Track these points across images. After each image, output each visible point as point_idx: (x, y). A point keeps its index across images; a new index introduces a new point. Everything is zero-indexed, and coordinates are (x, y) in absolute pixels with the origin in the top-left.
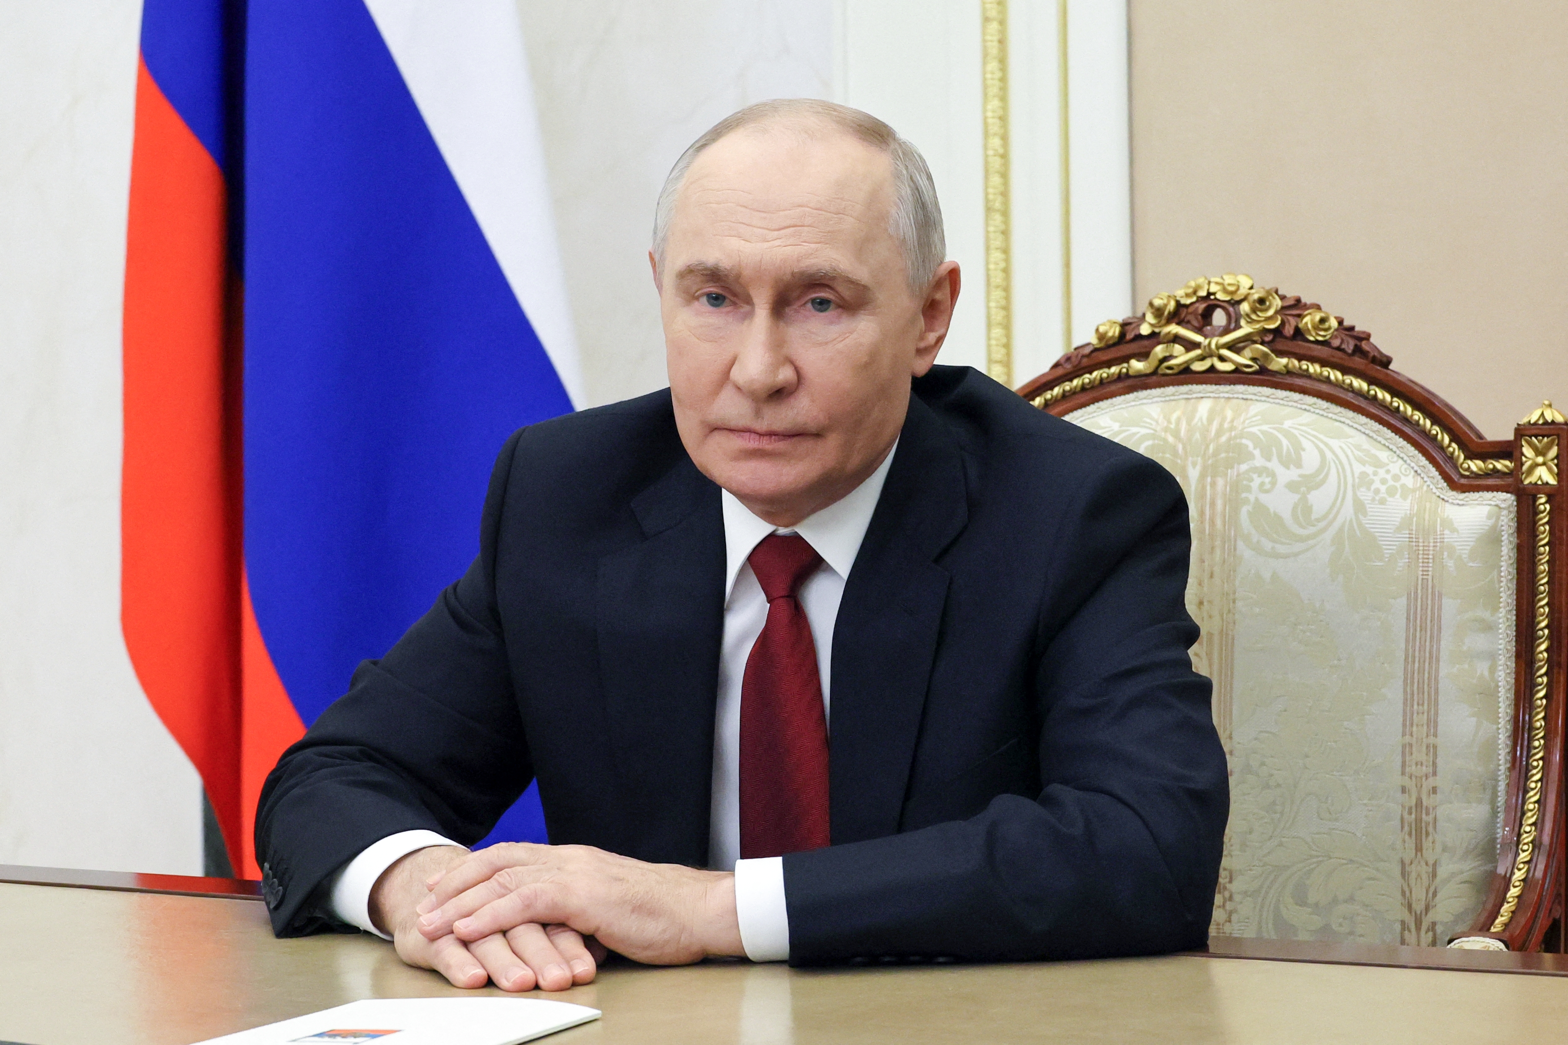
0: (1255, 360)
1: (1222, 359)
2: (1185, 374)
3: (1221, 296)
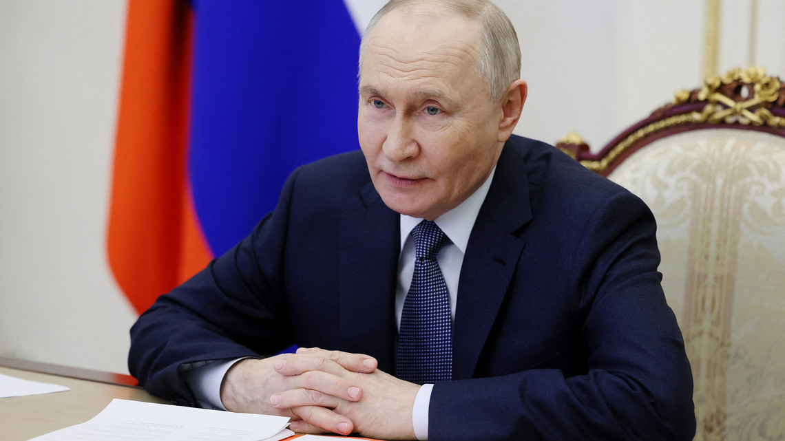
0: (762, 117)
1: (743, 116)
2: (722, 124)
3: (746, 80)
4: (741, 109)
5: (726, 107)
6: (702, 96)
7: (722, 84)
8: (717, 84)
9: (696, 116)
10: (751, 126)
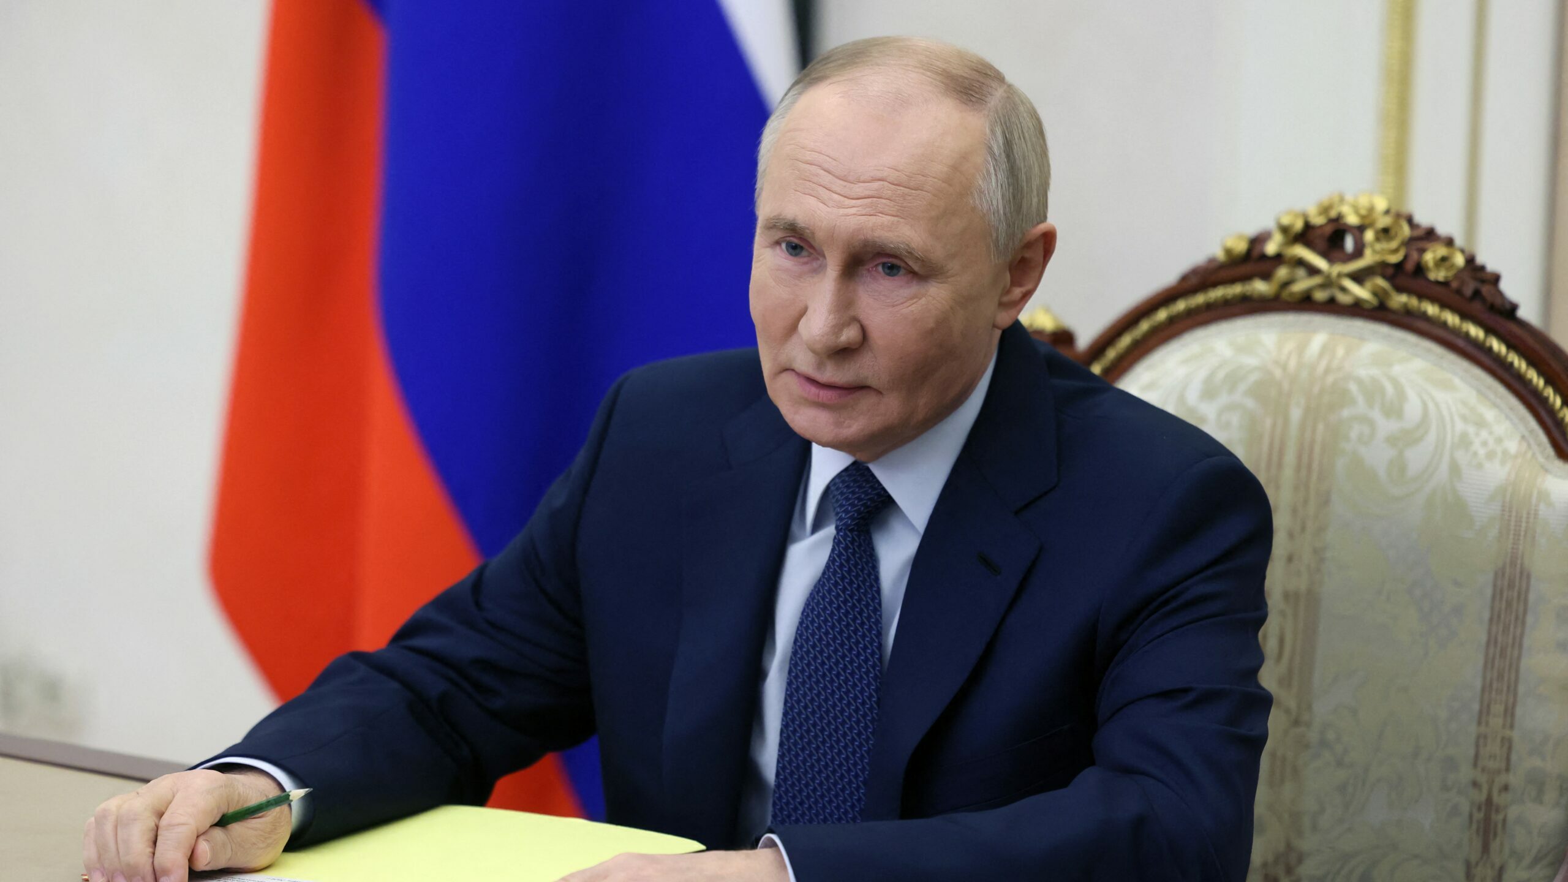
0: (1375, 294)
2: (1305, 303)
3: (1352, 219)
4: (1340, 275)
5: (1313, 271)
6: (1271, 248)
7: (1308, 226)
8: (1299, 225)
9: (1260, 287)
10: (1356, 310)
